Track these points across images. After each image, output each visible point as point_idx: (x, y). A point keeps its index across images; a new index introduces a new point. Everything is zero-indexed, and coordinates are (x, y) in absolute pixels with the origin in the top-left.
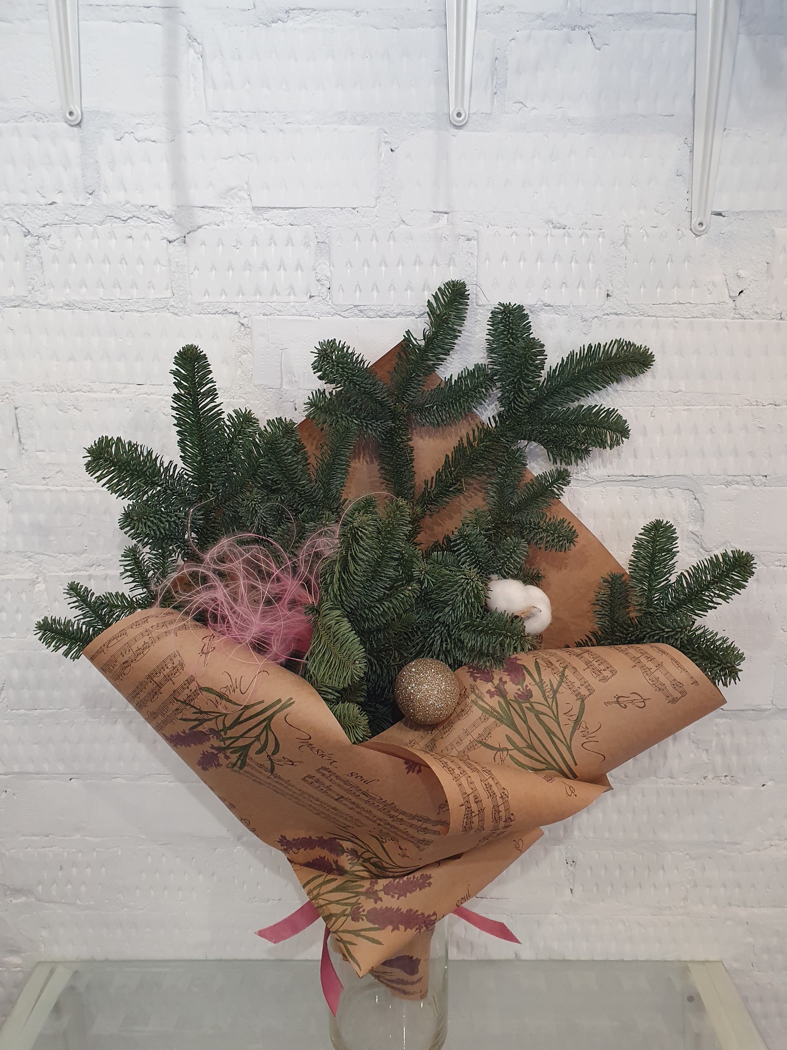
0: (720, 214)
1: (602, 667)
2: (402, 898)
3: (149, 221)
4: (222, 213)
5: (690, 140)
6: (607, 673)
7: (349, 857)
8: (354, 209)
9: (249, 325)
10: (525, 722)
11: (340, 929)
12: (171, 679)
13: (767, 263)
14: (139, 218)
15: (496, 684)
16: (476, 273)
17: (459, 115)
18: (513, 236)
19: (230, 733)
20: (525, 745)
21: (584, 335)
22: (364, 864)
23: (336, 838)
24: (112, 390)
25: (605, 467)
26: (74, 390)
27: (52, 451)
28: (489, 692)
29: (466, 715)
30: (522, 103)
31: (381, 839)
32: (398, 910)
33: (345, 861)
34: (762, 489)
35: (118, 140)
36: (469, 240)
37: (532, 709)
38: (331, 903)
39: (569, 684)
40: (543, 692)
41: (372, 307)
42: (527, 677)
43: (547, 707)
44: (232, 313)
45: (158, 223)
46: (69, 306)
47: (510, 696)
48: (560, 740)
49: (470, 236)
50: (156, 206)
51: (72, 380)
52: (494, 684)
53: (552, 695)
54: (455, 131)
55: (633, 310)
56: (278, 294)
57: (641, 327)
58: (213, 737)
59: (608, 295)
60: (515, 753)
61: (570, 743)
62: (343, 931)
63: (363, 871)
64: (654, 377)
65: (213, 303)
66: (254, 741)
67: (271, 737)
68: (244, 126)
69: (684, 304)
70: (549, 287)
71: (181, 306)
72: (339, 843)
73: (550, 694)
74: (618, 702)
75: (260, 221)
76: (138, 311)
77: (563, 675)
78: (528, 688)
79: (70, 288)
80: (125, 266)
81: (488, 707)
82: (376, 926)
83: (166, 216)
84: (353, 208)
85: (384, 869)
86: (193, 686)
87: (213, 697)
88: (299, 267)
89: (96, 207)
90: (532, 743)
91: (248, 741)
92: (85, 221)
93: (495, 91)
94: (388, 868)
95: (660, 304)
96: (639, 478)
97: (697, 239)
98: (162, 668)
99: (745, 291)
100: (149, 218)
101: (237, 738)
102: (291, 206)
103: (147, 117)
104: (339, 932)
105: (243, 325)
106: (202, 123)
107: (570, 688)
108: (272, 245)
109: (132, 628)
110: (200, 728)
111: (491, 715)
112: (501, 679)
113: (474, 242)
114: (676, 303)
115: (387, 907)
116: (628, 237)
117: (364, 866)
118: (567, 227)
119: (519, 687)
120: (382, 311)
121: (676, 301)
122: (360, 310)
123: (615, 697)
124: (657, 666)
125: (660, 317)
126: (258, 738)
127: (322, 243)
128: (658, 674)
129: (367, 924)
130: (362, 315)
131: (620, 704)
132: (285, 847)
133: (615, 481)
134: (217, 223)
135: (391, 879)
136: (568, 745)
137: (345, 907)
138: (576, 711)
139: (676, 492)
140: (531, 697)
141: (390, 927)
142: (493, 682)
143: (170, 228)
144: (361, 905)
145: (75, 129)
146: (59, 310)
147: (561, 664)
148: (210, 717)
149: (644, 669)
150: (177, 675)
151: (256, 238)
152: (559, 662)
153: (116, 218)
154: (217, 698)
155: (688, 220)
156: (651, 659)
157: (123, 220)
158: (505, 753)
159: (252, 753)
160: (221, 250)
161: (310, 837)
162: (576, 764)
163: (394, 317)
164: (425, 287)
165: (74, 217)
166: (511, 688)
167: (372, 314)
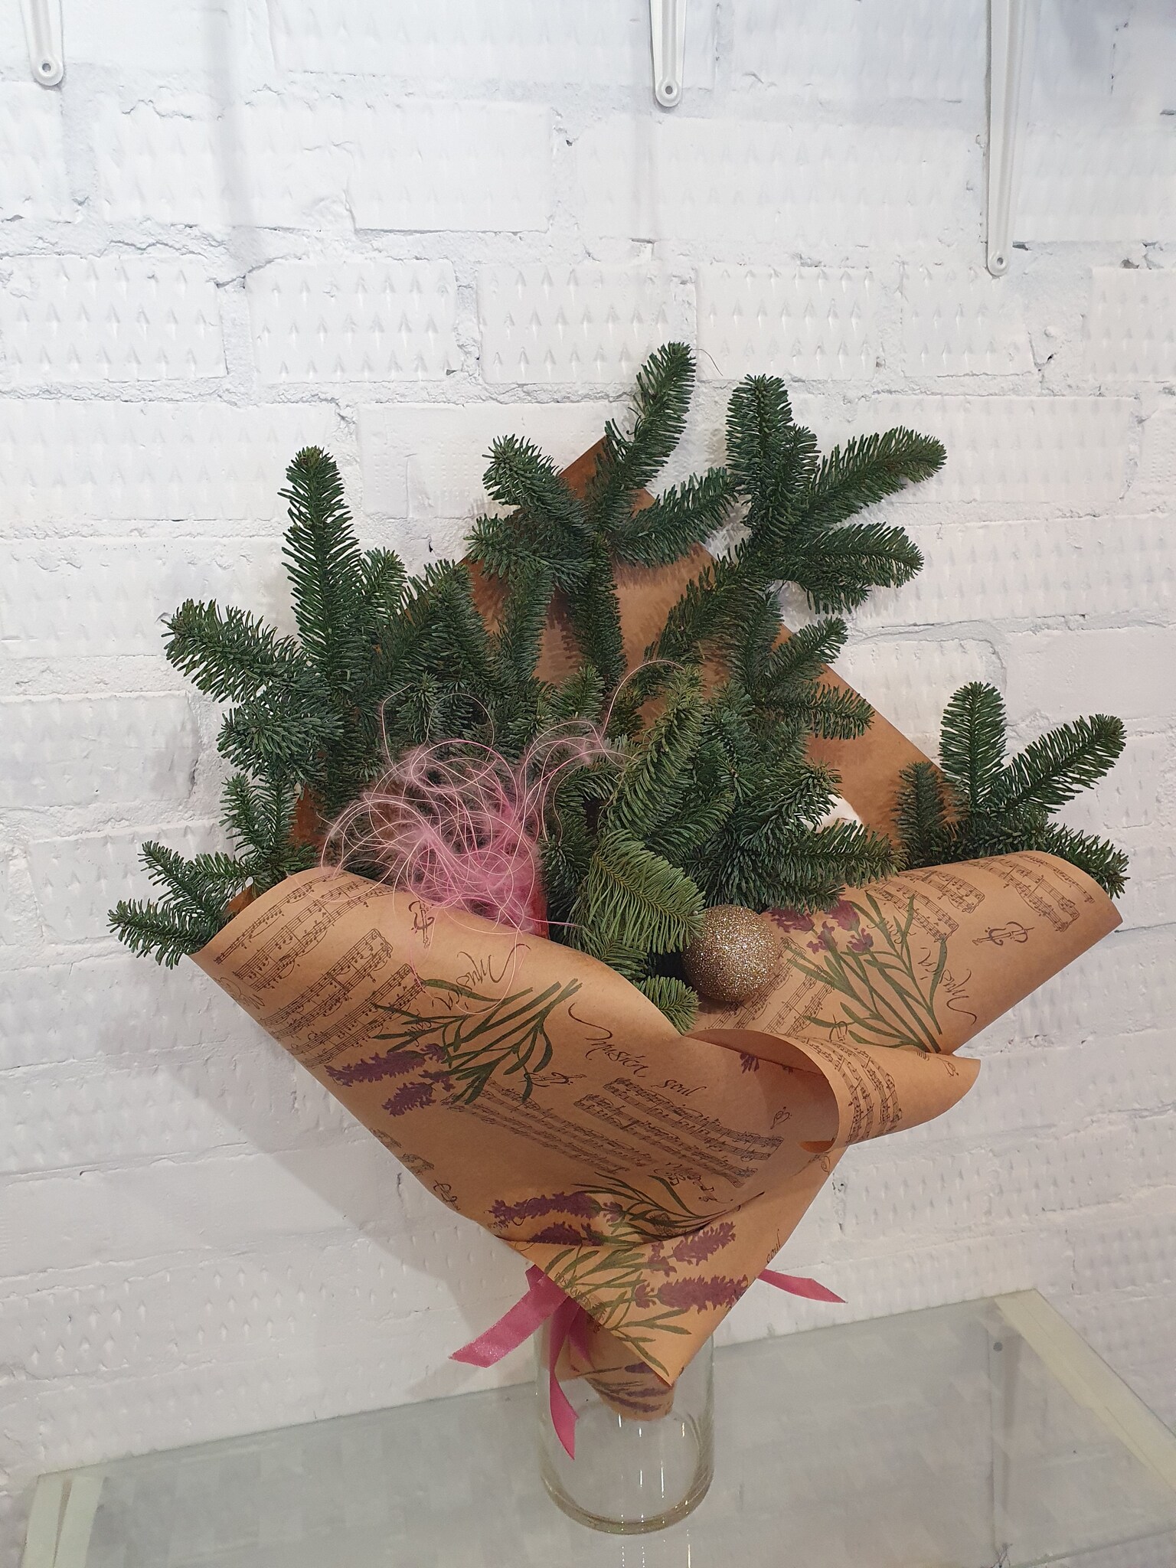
0: (1022, 246)
1: (963, 892)
2: (703, 1262)
3: (184, 250)
4: (304, 237)
5: (983, 138)
6: (971, 900)
7: (609, 1216)
8: (515, 233)
9: (354, 419)
10: (865, 980)
11: (622, 1323)
12: (369, 975)
13: (1082, 316)
14: (166, 245)
15: (819, 933)
16: (696, 333)
17: (669, 90)
18: (747, 279)
19: (464, 1047)
20: (867, 1014)
21: (847, 423)
22: (632, 1222)
23: (586, 1192)
24: (131, 531)
25: (878, 614)
26: (66, 533)
27: (32, 637)
28: (810, 945)
29: (784, 982)
30: (754, 75)
31: (668, 1181)
32: (701, 1279)
33: (602, 1223)
34: (1079, 634)
35: (126, 113)
36: (683, 283)
37: (874, 962)
38: (598, 1287)
39: (922, 920)
40: (888, 937)
41: (545, 387)
42: (862, 917)
43: (894, 955)
44: (326, 400)
45: (200, 254)
46: (48, 392)
47: (842, 948)
48: (917, 1001)
49: (687, 277)
50: (196, 226)
51: (61, 518)
52: (816, 933)
53: (900, 939)
54: (659, 115)
55: (912, 385)
56: (398, 368)
57: (922, 410)
58: (431, 1059)
59: (878, 365)
60: (856, 1028)
61: (931, 1004)
62: (627, 1325)
63: (631, 1233)
64: (940, 482)
65: (296, 385)
66: (509, 1053)
67: (541, 1043)
68: (338, 97)
69: (978, 375)
70: (799, 353)
71: (243, 390)
72: (590, 1198)
73: (897, 938)
74: (991, 938)
75: (367, 252)
76: (172, 400)
77: (911, 909)
78: (865, 933)
79: (50, 362)
80: (145, 326)
81: (813, 967)
82: (676, 1308)
83: (213, 243)
84: (513, 233)
85: (672, 1224)
86: (409, 981)
87: (444, 993)
88: (432, 326)
89: (92, 226)
90: (877, 1011)
91: (496, 1055)
92: (73, 250)
93: (717, 55)
94: (676, 1222)
95: (948, 376)
96: (922, 628)
97: (994, 281)
98: (353, 958)
99: (1055, 356)
100: (184, 246)
101: (477, 1054)
102: (417, 229)
103: (175, 76)
104: (621, 1326)
105: (343, 418)
106: (270, 90)
107: (924, 926)
108: (388, 291)
109: (288, 902)
110: (409, 1047)
111: (818, 977)
112: (824, 925)
113: (690, 287)
114: (967, 375)
115: (685, 1278)
116: (904, 279)
117: (633, 1226)
118: (822, 264)
119: (853, 932)
120: (560, 392)
121: (968, 372)
122: (527, 392)
123: (986, 931)
124: (1036, 882)
125: (947, 395)
126: (515, 1049)
127: (465, 287)
128: (1040, 893)
129: (660, 1308)
130: (530, 399)
131: (994, 941)
132: (502, 1218)
133: (891, 634)
134: (298, 255)
135: (681, 1238)
136: (927, 1006)
137: (623, 1290)
138: (935, 958)
139: (969, 644)
140: (872, 944)
141: (695, 1307)
142: (814, 931)
143: (220, 263)
144: (646, 1283)
145: (52, 93)
146: (33, 400)
147: (904, 893)
148: (434, 1026)
149: (1020, 888)
150: (379, 966)
151: (363, 280)
152: (901, 892)
153: (127, 244)
154: (453, 994)
155: (983, 255)
156: (1026, 873)
157: (139, 249)
158: (843, 1029)
159: (497, 1075)
160: (305, 299)
161: (543, 1196)
162: (940, 1033)
163: (578, 401)
164: (625, 355)
165: (53, 241)
166: (842, 936)
167: (544, 397)
